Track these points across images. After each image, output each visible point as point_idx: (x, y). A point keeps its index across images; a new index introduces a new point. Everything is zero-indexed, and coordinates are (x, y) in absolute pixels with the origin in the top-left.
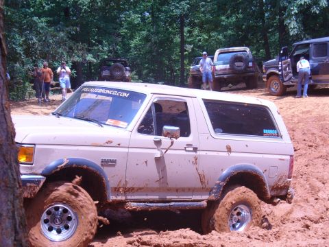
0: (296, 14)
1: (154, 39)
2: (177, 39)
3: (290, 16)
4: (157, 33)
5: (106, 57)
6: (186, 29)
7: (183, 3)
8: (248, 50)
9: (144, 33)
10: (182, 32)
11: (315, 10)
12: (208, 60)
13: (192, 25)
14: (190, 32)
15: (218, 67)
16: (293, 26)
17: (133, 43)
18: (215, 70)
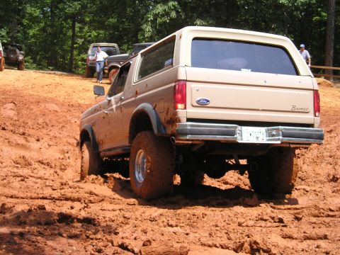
0: (151, 21)
1: (49, 30)
2: (70, 33)
3: (147, 21)
4: (52, 26)
5: (6, 42)
6: (77, 25)
7: (76, 3)
8: (115, 45)
9: (42, 25)
10: (73, 27)
13: (82, 22)
14: (80, 28)
15: (91, 58)
16: (148, 30)
17: (31, 32)
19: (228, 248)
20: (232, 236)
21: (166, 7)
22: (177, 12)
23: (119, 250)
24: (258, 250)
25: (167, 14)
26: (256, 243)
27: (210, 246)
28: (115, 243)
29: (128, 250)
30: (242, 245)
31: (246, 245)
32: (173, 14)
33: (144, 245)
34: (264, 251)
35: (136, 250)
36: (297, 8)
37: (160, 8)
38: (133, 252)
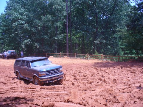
3: (23, 45)
6: (3, 46)
7: (3, 40)
8: (14, 51)
10: (2, 46)
11: (28, 44)
12: (6, 52)
13: (4, 45)
14: (4, 47)
15: (8, 54)
16: (23, 47)
18: (7, 54)
19: (62, 102)
20: (61, 98)
21: (27, 41)
22: (30, 42)
23: (36, 106)
24: (69, 101)
25: (28, 42)
26: (69, 100)
27: (57, 102)
28: (34, 104)
29: (38, 105)
30: (65, 101)
31: (66, 101)
32: (29, 42)
33: (42, 104)
34: (71, 101)
35: (40, 105)
36: (59, 40)
37: (26, 41)
38: (40, 106)
